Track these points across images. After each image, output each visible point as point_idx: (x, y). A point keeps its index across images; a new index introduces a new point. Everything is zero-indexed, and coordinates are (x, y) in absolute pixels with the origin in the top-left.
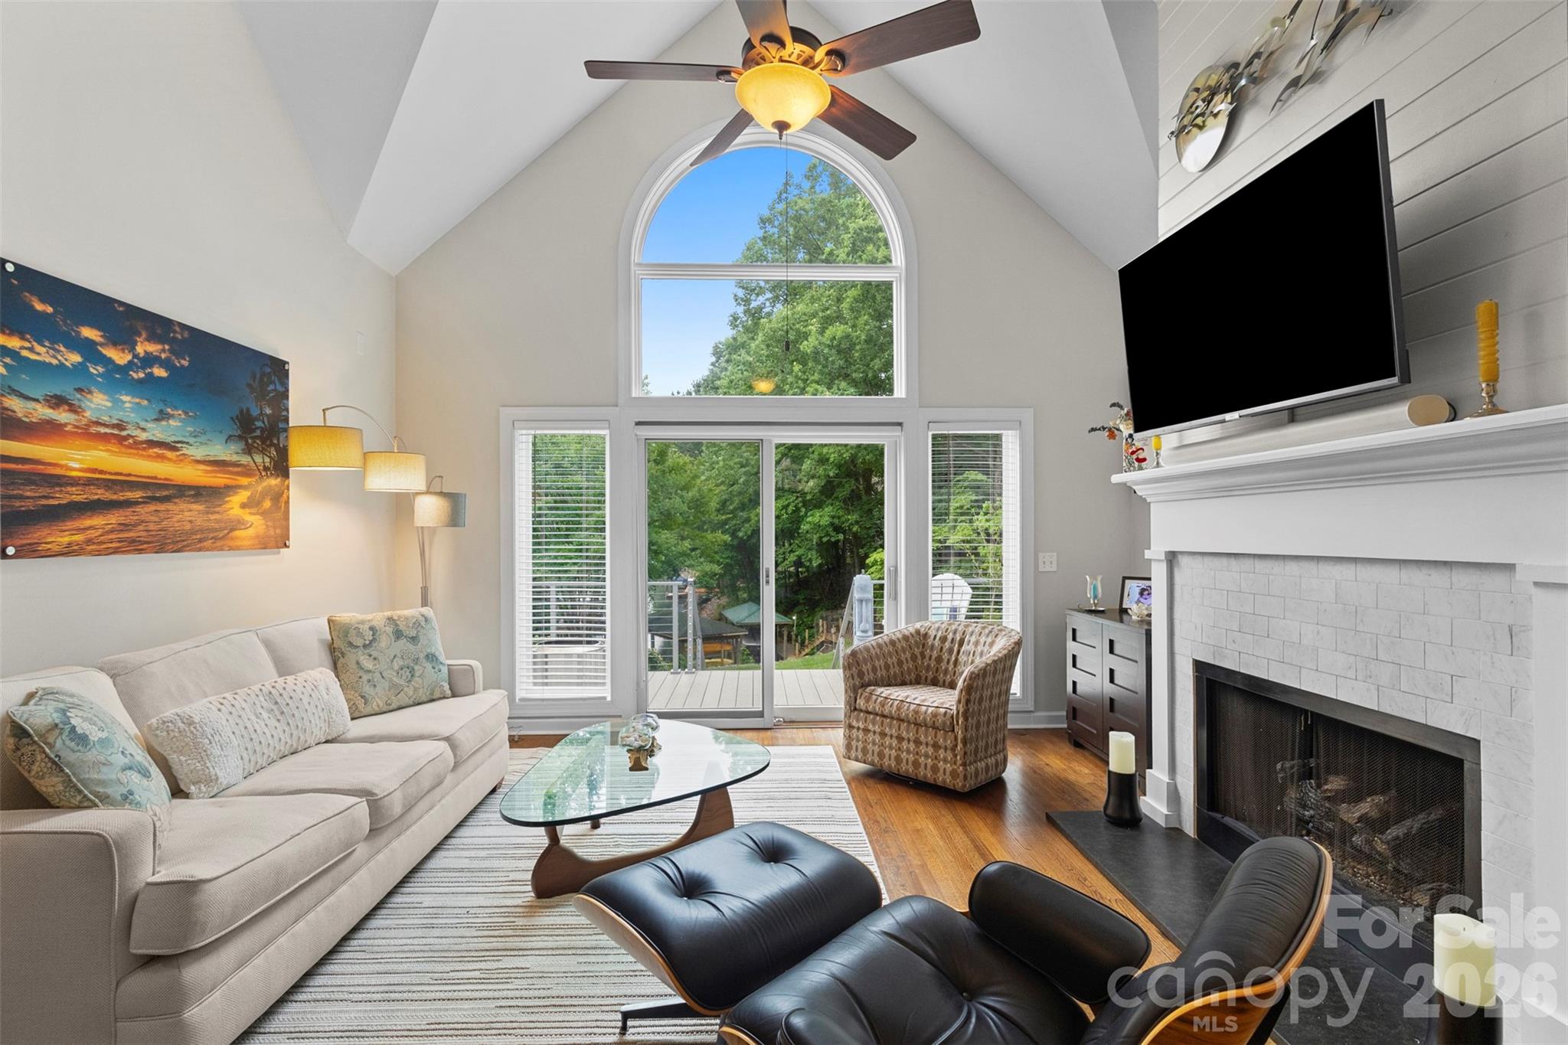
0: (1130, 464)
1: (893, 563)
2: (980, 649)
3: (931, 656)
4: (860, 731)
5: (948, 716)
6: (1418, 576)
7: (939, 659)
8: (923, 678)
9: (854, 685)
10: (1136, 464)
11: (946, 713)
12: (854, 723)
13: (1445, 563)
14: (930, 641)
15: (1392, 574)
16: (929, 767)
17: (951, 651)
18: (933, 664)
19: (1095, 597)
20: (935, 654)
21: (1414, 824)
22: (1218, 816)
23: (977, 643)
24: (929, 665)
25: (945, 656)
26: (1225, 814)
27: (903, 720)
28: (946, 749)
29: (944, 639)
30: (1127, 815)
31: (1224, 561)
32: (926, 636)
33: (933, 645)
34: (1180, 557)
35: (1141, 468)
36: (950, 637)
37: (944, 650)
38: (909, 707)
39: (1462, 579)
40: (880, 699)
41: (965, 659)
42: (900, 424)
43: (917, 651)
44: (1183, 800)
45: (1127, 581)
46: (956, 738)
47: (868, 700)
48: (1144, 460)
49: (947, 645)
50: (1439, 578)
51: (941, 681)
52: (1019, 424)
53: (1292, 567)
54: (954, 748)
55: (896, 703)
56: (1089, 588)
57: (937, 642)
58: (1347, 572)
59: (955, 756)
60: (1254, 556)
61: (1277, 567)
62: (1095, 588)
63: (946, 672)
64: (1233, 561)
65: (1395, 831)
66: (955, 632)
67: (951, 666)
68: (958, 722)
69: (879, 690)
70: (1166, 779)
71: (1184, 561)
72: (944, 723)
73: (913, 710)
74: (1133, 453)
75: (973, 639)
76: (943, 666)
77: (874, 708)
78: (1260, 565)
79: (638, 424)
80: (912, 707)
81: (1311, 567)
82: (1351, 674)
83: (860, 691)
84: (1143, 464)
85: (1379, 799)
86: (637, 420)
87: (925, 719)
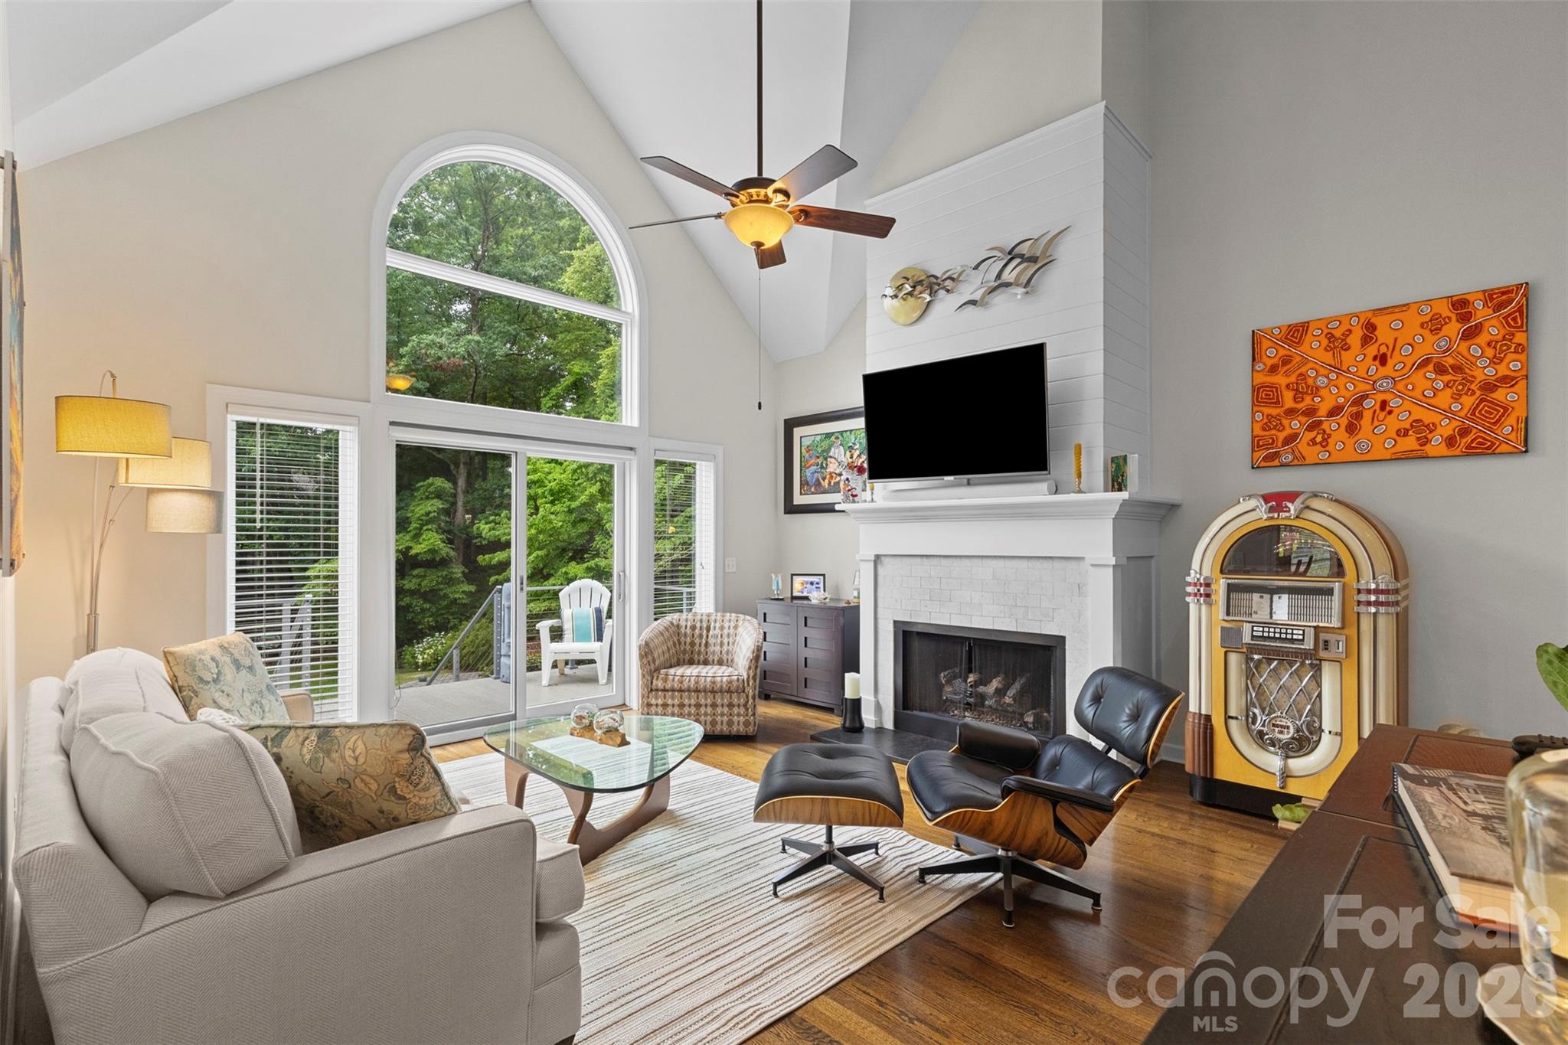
0: (847, 497)
1: (621, 568)
2: (726, 631)
3: (685, 643)
4: (659, 707)
5: (740, 681)
6: (1038, 564)
7: (692, 644)
8: (682, 661)
9: (651, 671)
10: (851, 498)
11: (738, 679)
12: (653, 702)
13: (1050, 557)
14: (683, 630)
15: (1024, 564)
16: (725, 723)
17: (701, 636)
18: (688, 647)
19: (778, 589)
20: (688, 640)
21: (1017, 686)
22: (909, 712)
23: (722, 628)
24: (685, 650)
25: (697, 641)
26: (912, 710)
27: (699, 691)
28: (739, 706)
29: (693, 628)
30: (858, 725)
31: (919, 560)
32: (678, 626)
33: (685, 633)
34: (883, 558)
35: (854, 502)
36: (698, 625)
37: (695, 636)
38: (705, 681)
39: (1057, 564)
40: (677, 678)
41: (714, 641)
42: (631, 449)
43: (675, 639)
44: (884, 709)
45: (794, 577)
46: (747, 696)
47: (665, 680)
48: (856, 496)
49: (697, 632)
50: (1047, 564)
51: (696, 661)
52: (713, 458)
53: (967, 562)
54: (745, 705)
55: (693, 679)
56: (775, 583)
57: (688, 631)
58: (1001, 563)
59: (747, 710)
60: (940, 556)
61: (956, 562)
62: (778, 583)
63: (699, 652)
64: (925, 560)
65: (1011, 692)
66: (701, 621)
67: (703, 648)
68: (748, 684)
69: (672, 671)
70: (872, 698)
71: (885, 560)
72: (738, 687)
73: (711, 681)
74: (849, 490)
75: (718, 625)
76: (697, 648)
77: (673, 686)
78: (944, 561)
79: (392, 423)
80: (709, 679)
81: (978, 562)
82: (1002, 615)
83: (655, 675)
84: (856, 499)
85: (999, 679)
86: (391, 420)
87: (721, 687)
